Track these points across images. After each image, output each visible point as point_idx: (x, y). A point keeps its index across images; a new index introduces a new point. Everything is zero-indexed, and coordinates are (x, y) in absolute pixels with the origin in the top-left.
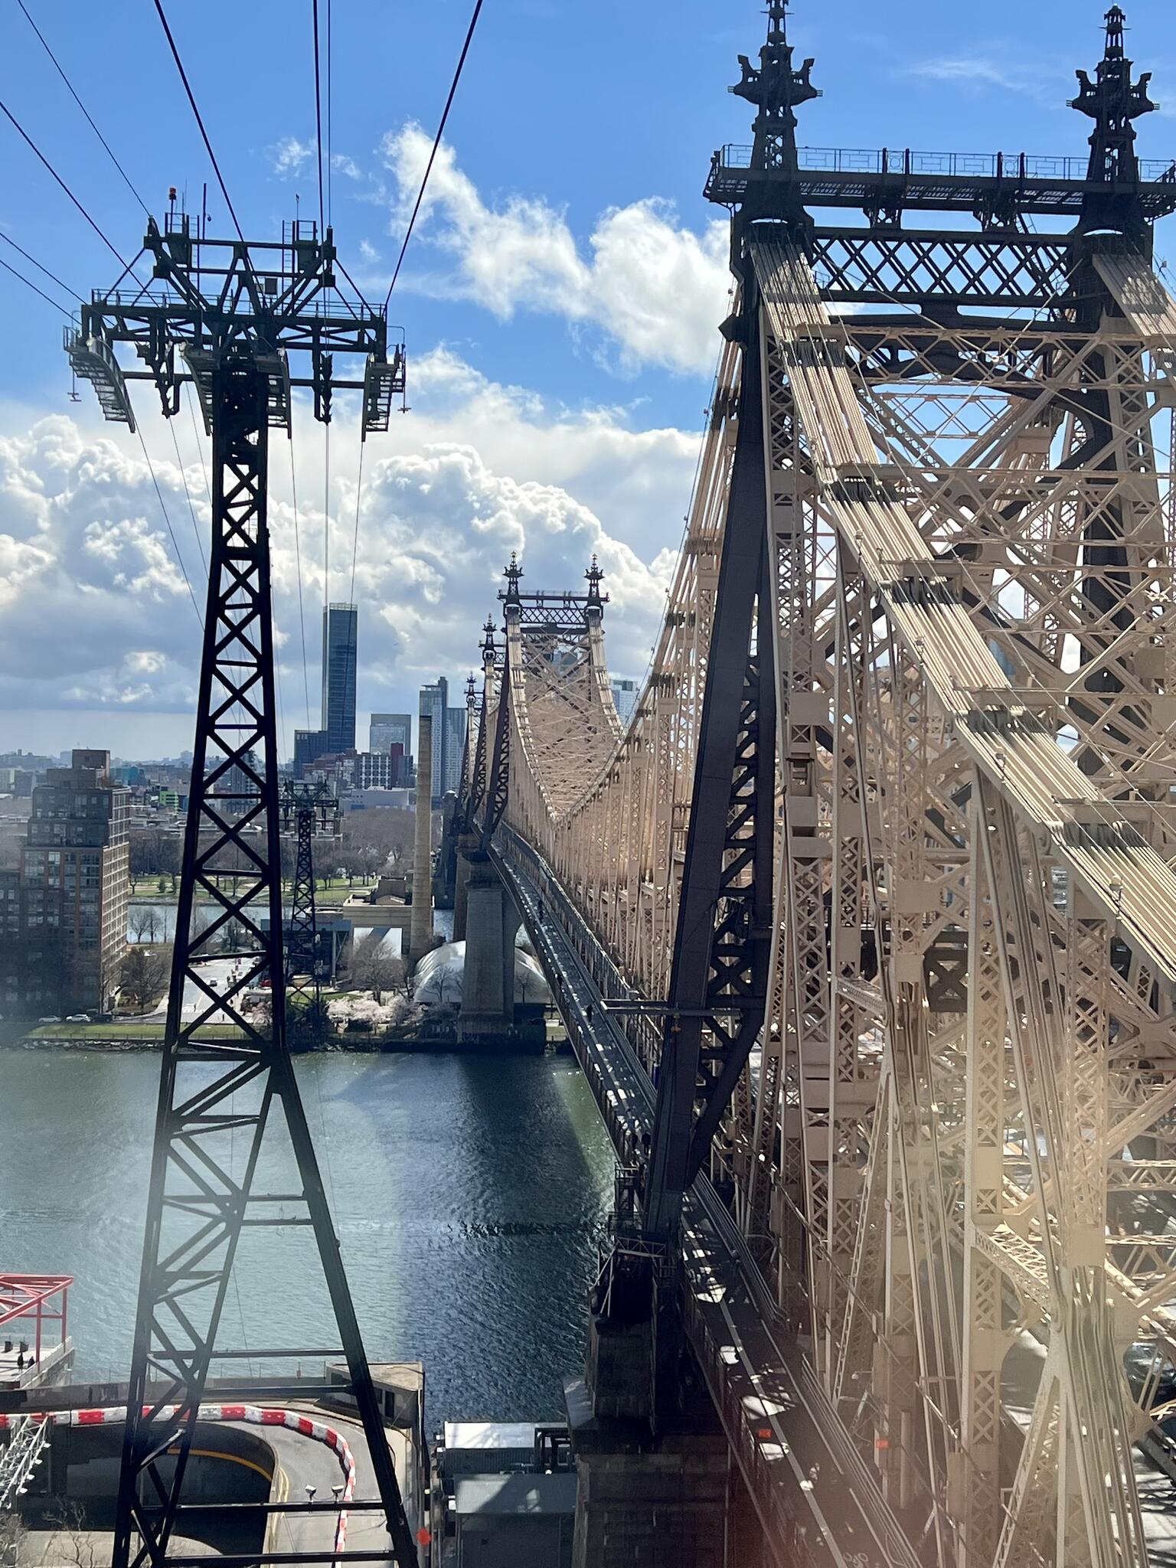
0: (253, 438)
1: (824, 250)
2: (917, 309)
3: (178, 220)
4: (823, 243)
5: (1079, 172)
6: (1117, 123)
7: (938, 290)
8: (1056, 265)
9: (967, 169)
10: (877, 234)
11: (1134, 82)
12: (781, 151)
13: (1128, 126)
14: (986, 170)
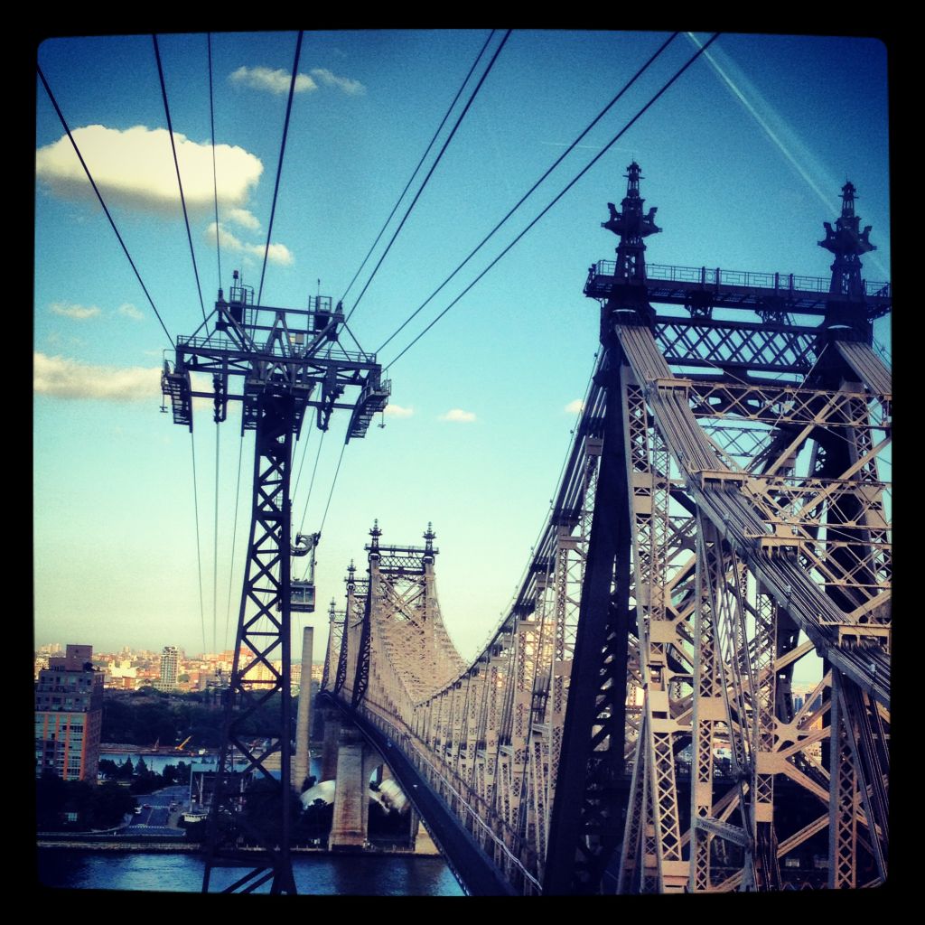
0: (281, 439)
1: (662, 331)
2: (718, 371)
3: (238, 292)
4: (662, 326)
5: (825, 287)
6: (850, 257)
7: (734, 360)
8: (810, 347)
9: (754, 282)
10: (693, 322)
11: (861, 230)
12: (635, 266)
13: (857, 260)
14: (768, 284)
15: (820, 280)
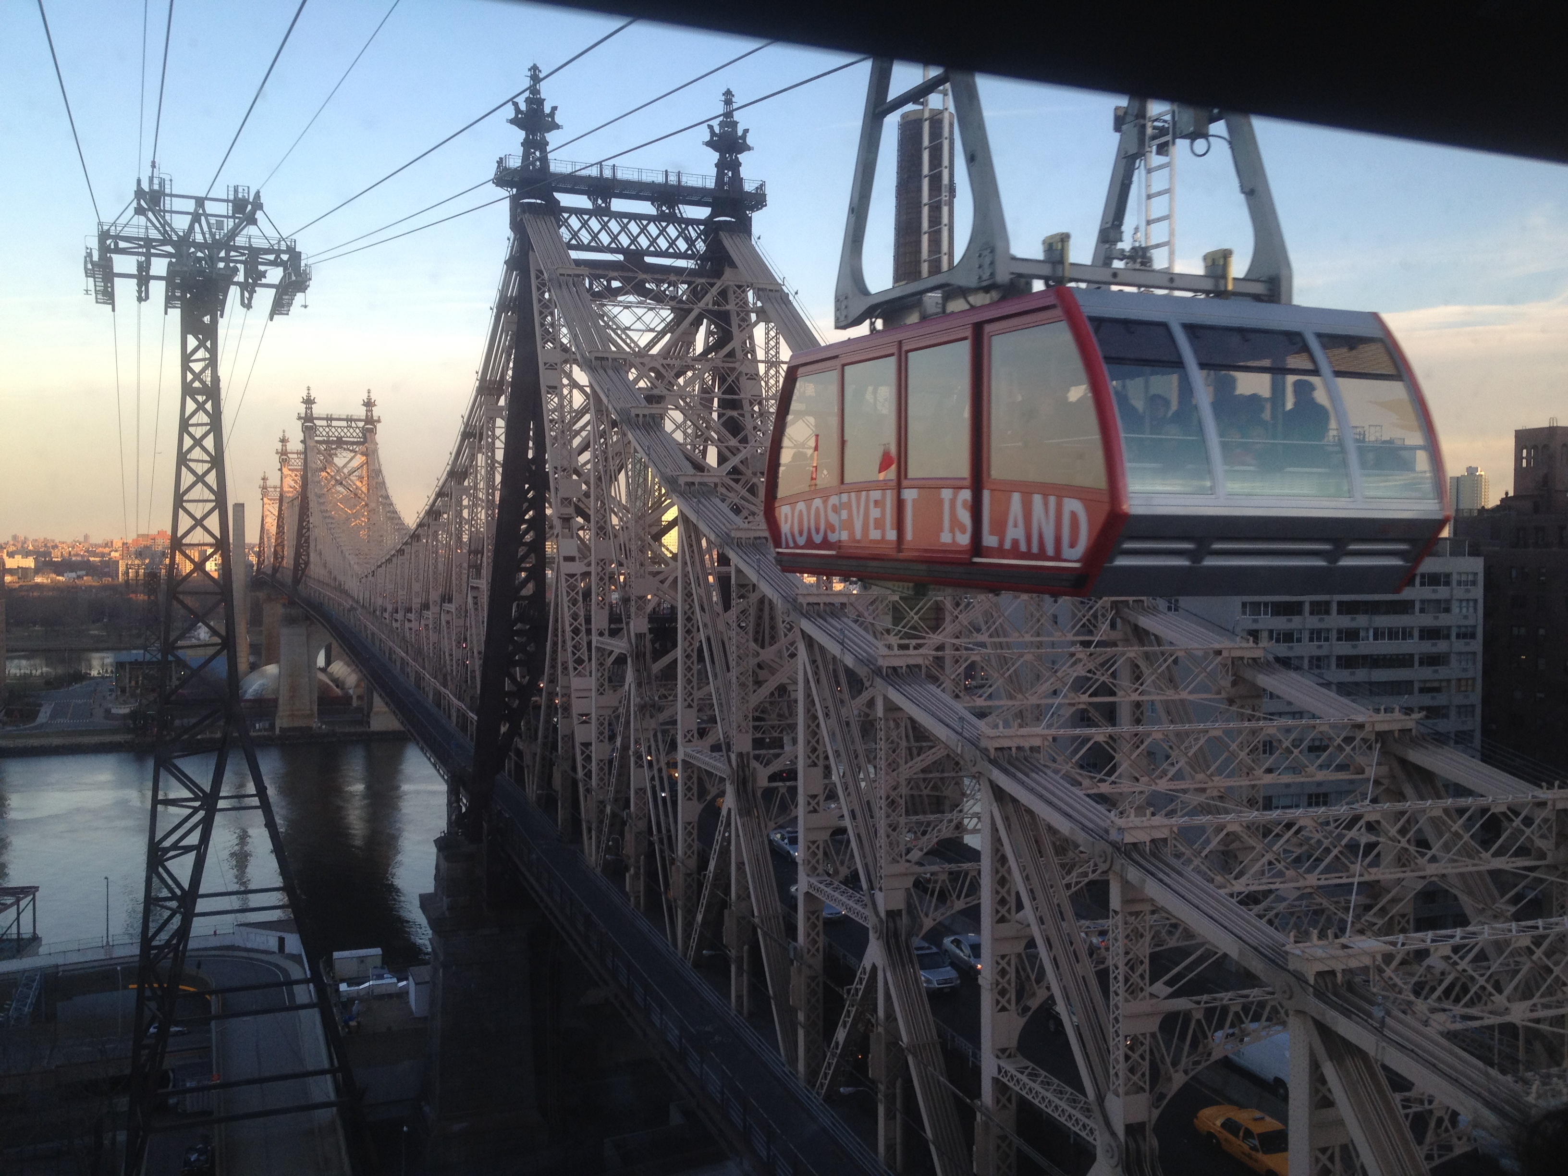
0: (207, 319)
1: (566, 220)
2: (621, 257)
3: (156, 181)
4: (566, 215)
5: (711, 184)
6: (731, 156)
7: (633, 247)
8: (699, 236)
9: (647, 178)
10: (597, 212)
11: (740, 133)
12: (539, 159)
13: (737, 158)
14: (660, 179)
15: (704, 177)
